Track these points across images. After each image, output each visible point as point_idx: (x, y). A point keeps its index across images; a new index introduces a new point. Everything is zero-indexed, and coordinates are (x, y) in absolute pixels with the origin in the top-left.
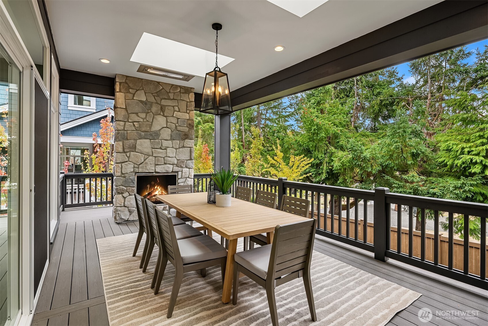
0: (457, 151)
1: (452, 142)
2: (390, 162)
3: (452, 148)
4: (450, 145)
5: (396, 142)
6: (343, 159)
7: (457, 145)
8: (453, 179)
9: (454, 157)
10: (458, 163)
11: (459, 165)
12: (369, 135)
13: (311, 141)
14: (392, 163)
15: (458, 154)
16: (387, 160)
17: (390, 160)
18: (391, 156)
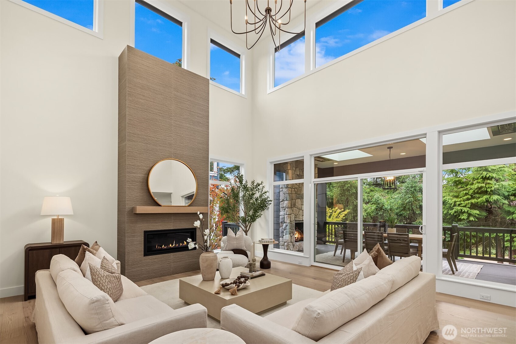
0: (452, 204)
1: (448, 197)
2: (404, 212)
3: (448, 202)
4: (446, 199)
5: (410, 198)
6: (369, 210)
7: (451, 199)
8: (447, 224)
9: (448, 208)
10: (451, 212)
11: (452, 214)
12: (377, 191)
13: (342, 196)
14: (405, 213)
15: (452, 206)
16: (402, 210)
17: (404, 211)
18: (405, 207)
